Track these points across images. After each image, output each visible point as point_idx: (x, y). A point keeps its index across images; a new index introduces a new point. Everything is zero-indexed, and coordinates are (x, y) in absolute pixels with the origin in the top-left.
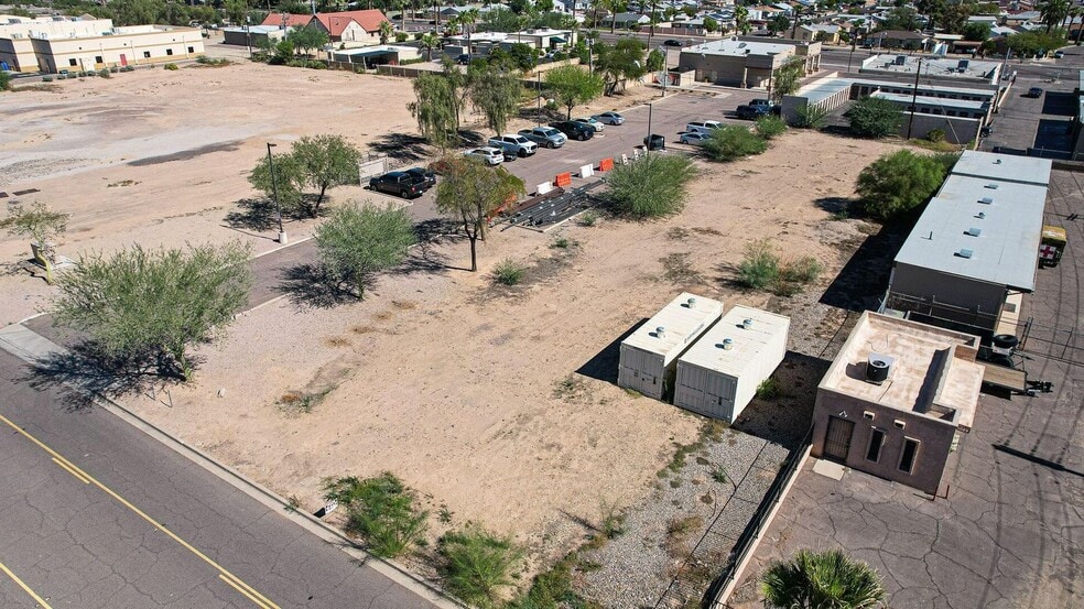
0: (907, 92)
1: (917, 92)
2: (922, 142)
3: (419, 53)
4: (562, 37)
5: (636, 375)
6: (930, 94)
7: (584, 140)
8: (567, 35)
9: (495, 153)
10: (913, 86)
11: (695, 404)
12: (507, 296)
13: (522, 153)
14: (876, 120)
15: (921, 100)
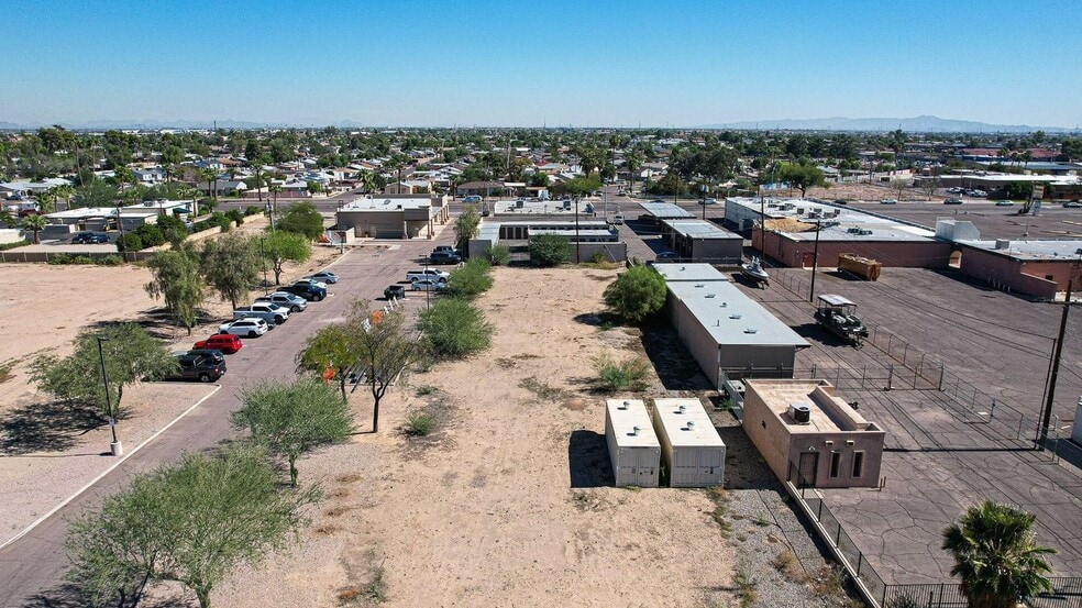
0: (570, 228)
1: (578, 228)
2: (590, 264)
3: (21, 235)
4: (184, 207)
5: (634, 471)
6: (587, 228)
7: (320, 299)
8: (188, 205)
9: (261, 323)
10: (575, 223)
11: (690, 480)
12: (435, 446)
13: (279, 320)
14: (555, 251)
15: (582, 233)
